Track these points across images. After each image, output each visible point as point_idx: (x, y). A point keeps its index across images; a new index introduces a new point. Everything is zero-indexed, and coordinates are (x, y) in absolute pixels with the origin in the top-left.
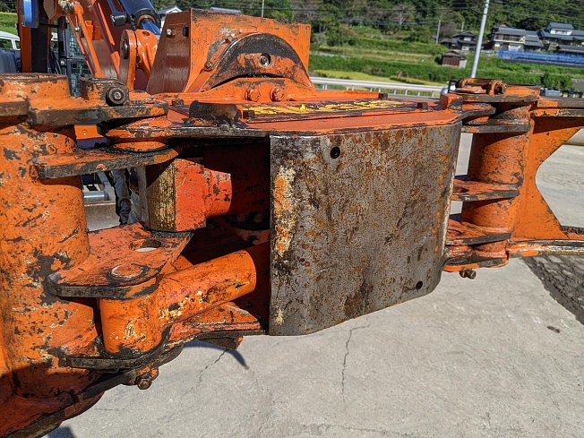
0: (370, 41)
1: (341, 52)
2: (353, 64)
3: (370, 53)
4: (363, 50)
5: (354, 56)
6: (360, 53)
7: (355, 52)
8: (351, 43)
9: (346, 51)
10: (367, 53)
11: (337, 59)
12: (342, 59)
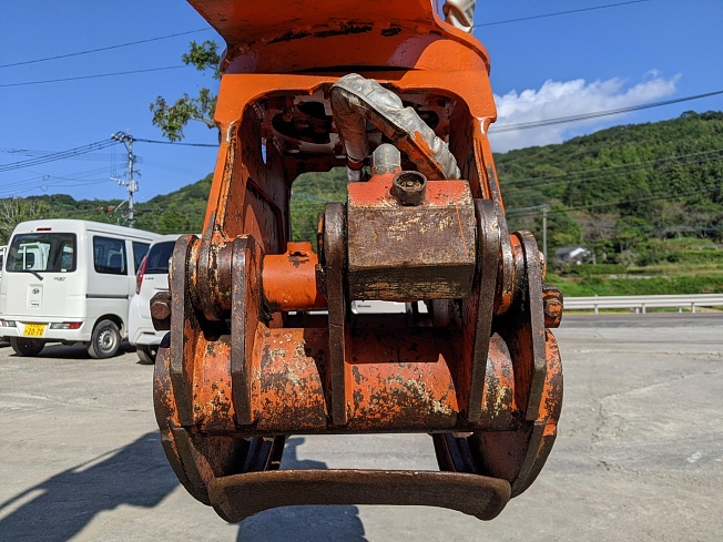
0: (700, 254)
1: (661, 272)
2: (683, 285)
3: (706, 268)
4: (693, 266)
5: (682, 274)
6: (690, 269)
7: (682, 270)
8: (672, 259)
9: (668, 270)
10: (701, 268)
11: (658, 281)
12: (665, 281)
